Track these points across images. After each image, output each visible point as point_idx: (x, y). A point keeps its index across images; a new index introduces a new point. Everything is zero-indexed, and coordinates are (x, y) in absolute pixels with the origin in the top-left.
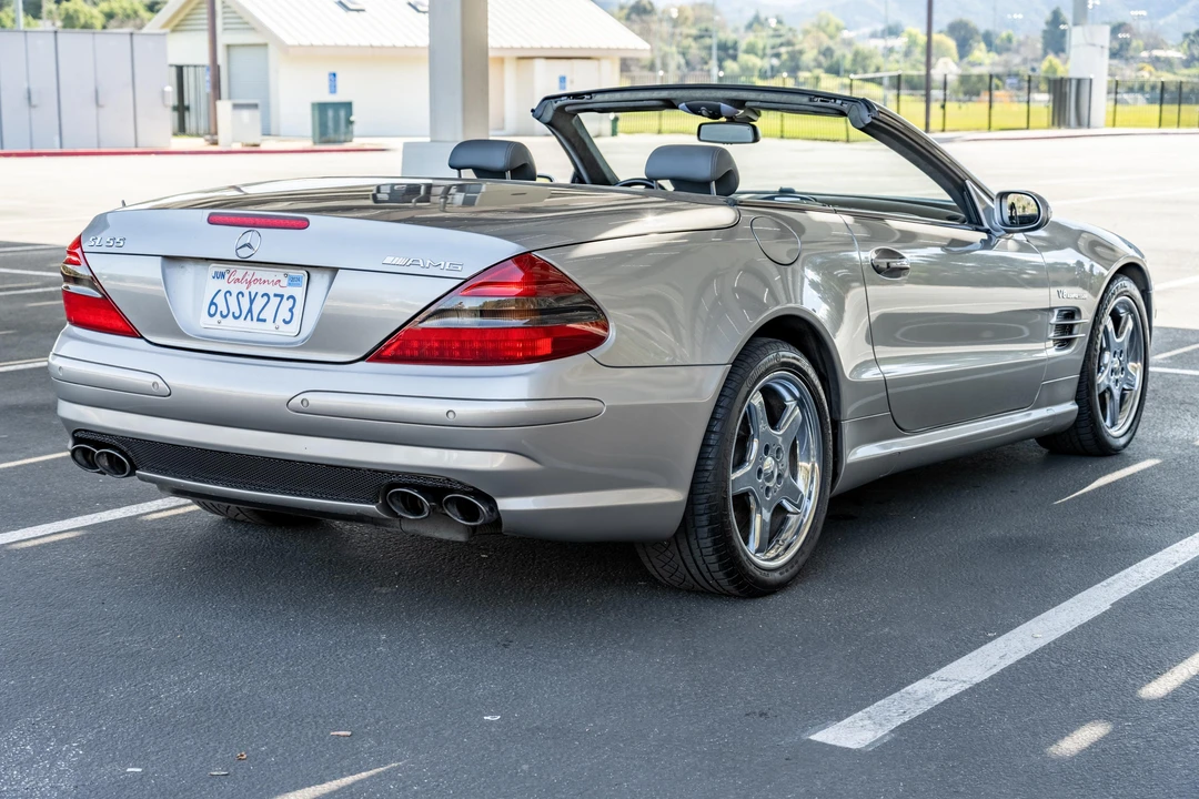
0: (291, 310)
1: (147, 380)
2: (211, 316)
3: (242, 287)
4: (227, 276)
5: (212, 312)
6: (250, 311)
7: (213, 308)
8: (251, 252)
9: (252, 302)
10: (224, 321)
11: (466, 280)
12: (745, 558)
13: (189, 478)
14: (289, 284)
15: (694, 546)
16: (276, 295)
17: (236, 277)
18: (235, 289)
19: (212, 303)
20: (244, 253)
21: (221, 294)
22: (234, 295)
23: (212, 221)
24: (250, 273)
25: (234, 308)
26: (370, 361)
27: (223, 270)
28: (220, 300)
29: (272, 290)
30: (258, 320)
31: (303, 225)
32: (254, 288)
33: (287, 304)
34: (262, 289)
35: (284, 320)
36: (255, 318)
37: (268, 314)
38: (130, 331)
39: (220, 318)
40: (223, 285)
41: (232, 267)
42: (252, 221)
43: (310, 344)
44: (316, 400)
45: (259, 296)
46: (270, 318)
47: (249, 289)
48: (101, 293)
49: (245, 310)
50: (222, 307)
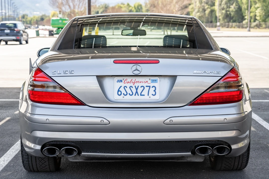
0: (155, 91)
1: (98, 120)
3: (131, 84)
4: (123, 81)
5: (119, 94)
6: (137, 92)
9: (137, 89)
10: (125, 97)
11: (222, 77)
13: (109, 153)
14: (152, 82)
16: (147, 86)
17: (128, 81)
18: (128, 85)
19: (119, 91)
20: (136, 73)
21: (123, 87)
22: (128, 87)
23: (115, 62)
24: (134, 79)
25: (129, 91)
26: (189, 105)
27: (121, 79)
28: (122, 89)
30: (141, 95)
31: (158, 62)
32: (137, 85)
33: (152, 90)
34: (140, 85)
35: (152, 95)
36: (139, 94)
37: (145, 92)
38: (81, 103)
39: (124, 96)
40: (122, 84)
41: (125, 78)
42: (136, 62)
43: (166, 101)
44: (175, 120)
45: (139, 87)
46: (146, 94)
47: (135, 85)
48: (64, 91)
49: (134, 92)
50: (123, 91)
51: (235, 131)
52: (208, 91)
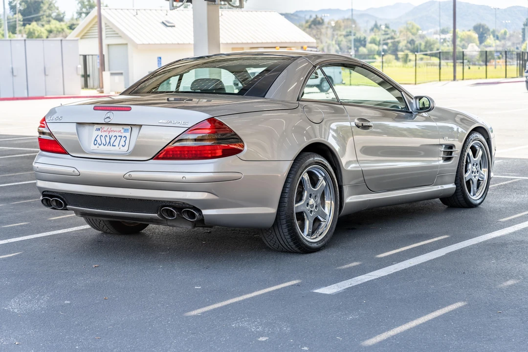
0: (125, 141)
1: (70, 170)
2: (95, 145)
3: (107, 134)
4: (101, 130)
5: (95, 143)
6: (110, 142)
8: (110, 120)
9: (110, 139)
10: (100, 147)
11: (189, 128)
12: (301, 237)
13: (87, 208)
14: (124, 132)
15: (281, 232)
16: (119, 136)
17: (104, 130)
18: (104, 134)
19: (95, 140)
20: (107, 120)
21: (99, 137)
22: (104, 137)
23: (95, 109)
24: (109, 128)
25: (104, 141)
26: (154, 160)
27: (100, 127)
28: (98, 139)
29: (118, 134)
30: (113, 146)
31: (129, 109)
32: (111, 134)
33: (123, 139)
34: (114, 134)
35: (122, 146)
36: (111, 145)
37: (116, 143)
38: (64, 152)
39: (98, 146)
40: (99, 133)
41: (103, 126)
42: (110, 108)
43: (132, 153)
44: (134, 175)
45: (113, 136)
46: (117, 145)
48: (53, 138)
49: (108, 142)
50: (99, 141)
51: (207, 193)
52: (170, 144)
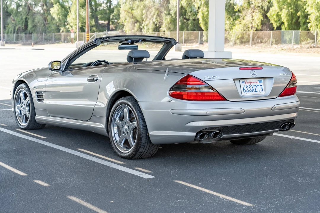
0: (262, 88)
1: (238, 110)
2: (245, 92)
3: (249, 84)
4: (245, 82)
5: (245, 91)
6: (253, 90)
7: (244, 90)
9: (253, 87)
10: (248, 93)
11: (292, 77)
14: (259, 82)
16: (257, 85)
17: (247, 82)
19: (244, 89)
20: (254, 76)
21: (245, 87)
22: (248, 86)
23: (241, 69)
24: (250, 81)
25: (249, 90)
26: (280, 97)
27: (244, 81)
28: (245, 88)
29: (256, 84)
30: (256, 91)
31: (261, 68)
32: (252, 84)
33: (260, 87)
34: (254, 84)
35: (261, 91)
37: (257, 90)
38: (224, 99)
40: (245, 84)
41: (246, 80)
43: (269, 95)
44: (277, 107)
46: (258, 91)
47: (251, 85)
48: (214, 91)
50: (246, 90)
52: (287, 86)
